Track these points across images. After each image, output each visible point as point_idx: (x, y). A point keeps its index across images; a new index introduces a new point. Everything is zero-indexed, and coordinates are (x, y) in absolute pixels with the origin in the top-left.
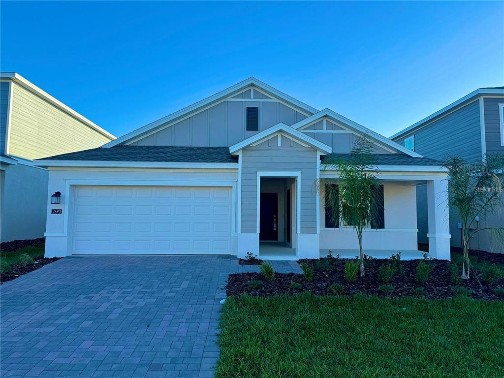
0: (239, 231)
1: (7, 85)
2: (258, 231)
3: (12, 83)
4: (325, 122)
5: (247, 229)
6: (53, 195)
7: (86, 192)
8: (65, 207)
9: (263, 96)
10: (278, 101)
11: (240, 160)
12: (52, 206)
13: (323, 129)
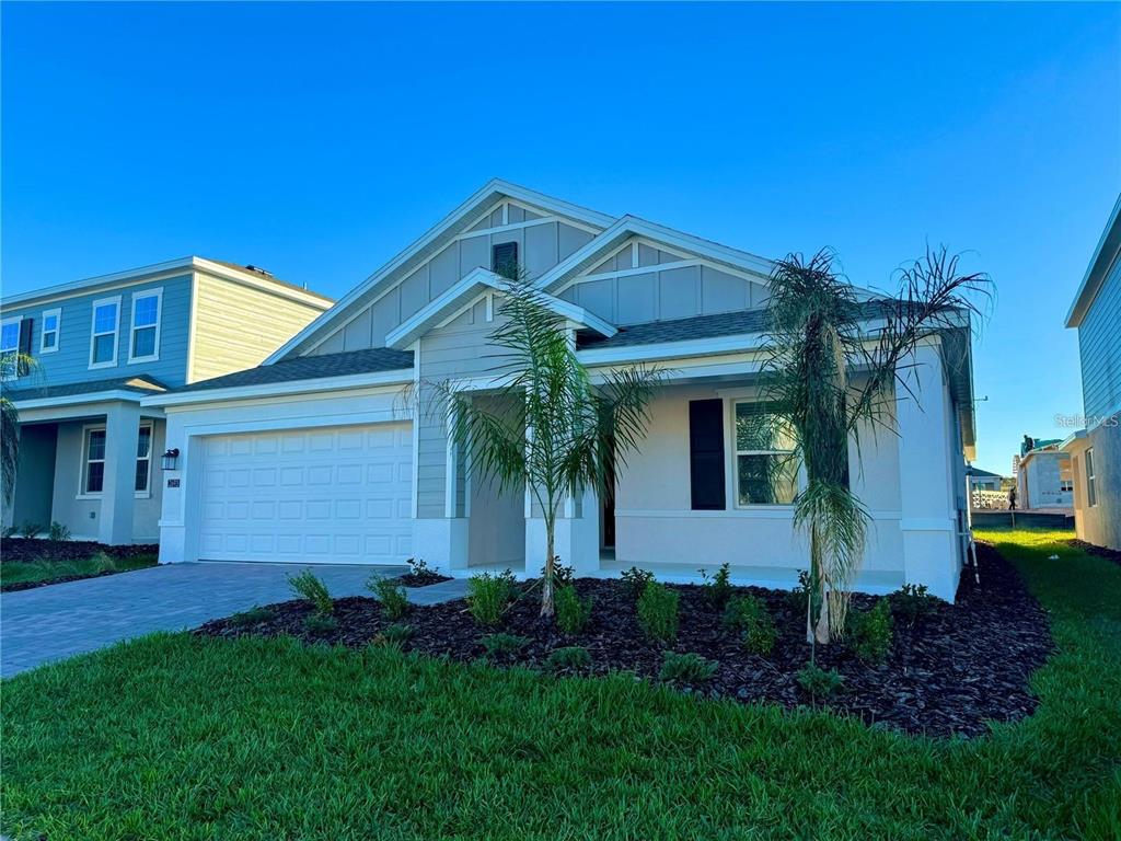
0: (414, 515)
1: (189, 279)
2: (448, 514)
3: (197, 276)
4: (635, 248)
5: (428, 510)
6: (169, 455)
7: (220, 447)
8: (182, 475)
9: (525, 215)
10: (557, 219)
11: (417, 361)
12: (169, 475)
13: (630, 266)
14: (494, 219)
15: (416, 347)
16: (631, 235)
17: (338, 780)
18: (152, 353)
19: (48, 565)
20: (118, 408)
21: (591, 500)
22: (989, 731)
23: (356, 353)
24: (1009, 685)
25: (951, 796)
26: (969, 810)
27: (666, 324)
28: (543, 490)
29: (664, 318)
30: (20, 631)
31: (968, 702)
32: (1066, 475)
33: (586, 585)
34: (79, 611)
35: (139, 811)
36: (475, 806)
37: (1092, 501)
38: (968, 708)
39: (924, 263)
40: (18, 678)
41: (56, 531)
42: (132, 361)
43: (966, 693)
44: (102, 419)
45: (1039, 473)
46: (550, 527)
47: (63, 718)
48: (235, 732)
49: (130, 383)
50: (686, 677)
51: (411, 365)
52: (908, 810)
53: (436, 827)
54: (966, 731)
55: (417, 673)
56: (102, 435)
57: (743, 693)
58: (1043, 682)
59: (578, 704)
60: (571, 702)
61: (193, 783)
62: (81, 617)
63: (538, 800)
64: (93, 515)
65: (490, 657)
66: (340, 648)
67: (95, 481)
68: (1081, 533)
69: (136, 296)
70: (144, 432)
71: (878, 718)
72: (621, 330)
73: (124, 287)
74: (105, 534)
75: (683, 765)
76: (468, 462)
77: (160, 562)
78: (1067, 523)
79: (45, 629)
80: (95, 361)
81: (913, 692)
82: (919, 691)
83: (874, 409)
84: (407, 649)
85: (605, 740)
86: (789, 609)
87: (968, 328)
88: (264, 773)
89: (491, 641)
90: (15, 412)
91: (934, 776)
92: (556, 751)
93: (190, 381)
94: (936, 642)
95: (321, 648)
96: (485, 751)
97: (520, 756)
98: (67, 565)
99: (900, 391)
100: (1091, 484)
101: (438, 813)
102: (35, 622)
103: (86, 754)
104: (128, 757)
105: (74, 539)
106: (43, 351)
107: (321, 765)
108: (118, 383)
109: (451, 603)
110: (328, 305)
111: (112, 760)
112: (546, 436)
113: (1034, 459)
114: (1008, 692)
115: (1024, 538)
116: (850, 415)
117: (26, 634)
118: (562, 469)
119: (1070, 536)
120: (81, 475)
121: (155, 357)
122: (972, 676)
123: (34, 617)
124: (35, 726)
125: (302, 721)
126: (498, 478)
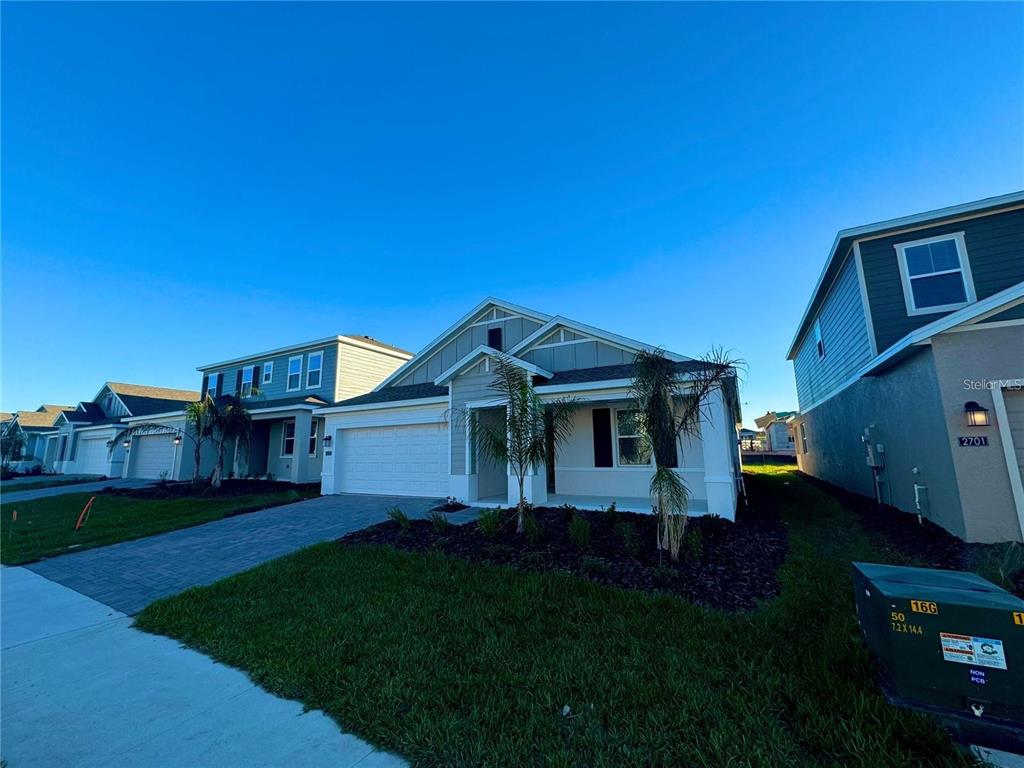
0: (450, 472)
1: (336, 347)
2: (467, 473)
3: (340, 344)
4: (562, 331)
5: (457, 470)
6: (326, 439)
7: (351, 435)
8: (333, 449)
9: (505, 315)
10: (521, 316)
11: (450, 392)
12: (326, 449)
13: (560, 341)
14: (489, 317)
15: (450, 385)
16: (559, 325)
17: (416, 639)
18: (317, 383)
19: (266, 498)
20: (301, 413)
21: (542, 469)
22: (756, 606)
23: (419, 385)
24: (765, 575)
25: (737, 650)
26: (747, 659)
27: (579, 371)
28: (517, 465)
29: (578, 368)
30: (252, 539)
31: (744, 587)
32: (791, 433)
33: (541, 511)
34: (283, 526)
35: (315, 658)
36: (487, 655)
37: (805, 451)
38: (745, 590)
39: (711, 354)
40: (252, 570)
41: (270, 476)
42: (308, 388)
43: (743, 581)
44: (294, 418)
45: (777, 433)
46: (521, 485)
47: (275, 596)
48: (363, 606)
49: (307, 400)
50: (594, 571)
51: (447, 394)
52: (715, 659)
53: (467, 668)
54: (744, 606)
55: (454, 568)
56: (293, 425)
57: (624, 581)
58: (785, 575)
59: (538, 590)
60: (534, 589)
61: (342, 639)
62: (283, 530)
63: (519, 651)
64: (288, 466)
65: (491, 558)
66: (414, 552)
67: (289, 449)
68: (800, 467)
69: (310, 355)
70: (314, 424)
71: (697, 598)
72: (556, 374)
73: (304, 350)
74: (294, 476)
75: (595, 629)
76: (477, 452)
77: (322, 493)
78: (793, 461)
79: (265, 538)
80: (290, 388)
81: (715, 581)
82: (718, 580)
83: (689, 427)
84: (448, 553)
85: (552, 612)
86: (647, 526)
87: (736, 376)
88: (378, 632)
89: (491, 549)
90: (250, 415)
91: (728, 636)
92: (528, 619)
93: (337, 400)
94: (726, 547)
95: (404, 552)
96: (491, 619)
97: (509, 622)
98: (275, 497)
99: (702, 418)
100: (804, 442)
101: (467, 660)
102: (259, 533)
103: (287, 618)
104: (309, 621)
105: (279, 480)
106: (264, 383)
107: (407, 628)
108: (301, 399)
109: (470, 524)
110: (410, 357)
111: (301, 623)
112: (518, 437)
113: (773, 426)
114: (765, 580)
115: (769, 470)
116: (677, 429)
117: (255, 541)
118: (527, 454)
119: (794, 468)
120: (282, 446)
121: (320, 386)
122: (746, 570)
123: (259, 530)
124: (262, 601)
125: (396, 600)
126: (494, 458)
